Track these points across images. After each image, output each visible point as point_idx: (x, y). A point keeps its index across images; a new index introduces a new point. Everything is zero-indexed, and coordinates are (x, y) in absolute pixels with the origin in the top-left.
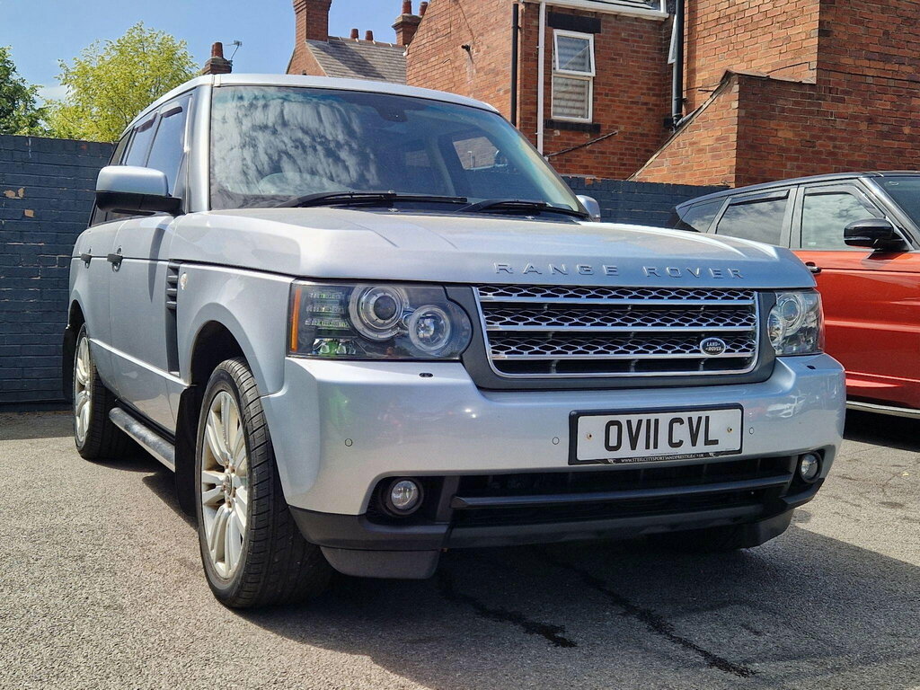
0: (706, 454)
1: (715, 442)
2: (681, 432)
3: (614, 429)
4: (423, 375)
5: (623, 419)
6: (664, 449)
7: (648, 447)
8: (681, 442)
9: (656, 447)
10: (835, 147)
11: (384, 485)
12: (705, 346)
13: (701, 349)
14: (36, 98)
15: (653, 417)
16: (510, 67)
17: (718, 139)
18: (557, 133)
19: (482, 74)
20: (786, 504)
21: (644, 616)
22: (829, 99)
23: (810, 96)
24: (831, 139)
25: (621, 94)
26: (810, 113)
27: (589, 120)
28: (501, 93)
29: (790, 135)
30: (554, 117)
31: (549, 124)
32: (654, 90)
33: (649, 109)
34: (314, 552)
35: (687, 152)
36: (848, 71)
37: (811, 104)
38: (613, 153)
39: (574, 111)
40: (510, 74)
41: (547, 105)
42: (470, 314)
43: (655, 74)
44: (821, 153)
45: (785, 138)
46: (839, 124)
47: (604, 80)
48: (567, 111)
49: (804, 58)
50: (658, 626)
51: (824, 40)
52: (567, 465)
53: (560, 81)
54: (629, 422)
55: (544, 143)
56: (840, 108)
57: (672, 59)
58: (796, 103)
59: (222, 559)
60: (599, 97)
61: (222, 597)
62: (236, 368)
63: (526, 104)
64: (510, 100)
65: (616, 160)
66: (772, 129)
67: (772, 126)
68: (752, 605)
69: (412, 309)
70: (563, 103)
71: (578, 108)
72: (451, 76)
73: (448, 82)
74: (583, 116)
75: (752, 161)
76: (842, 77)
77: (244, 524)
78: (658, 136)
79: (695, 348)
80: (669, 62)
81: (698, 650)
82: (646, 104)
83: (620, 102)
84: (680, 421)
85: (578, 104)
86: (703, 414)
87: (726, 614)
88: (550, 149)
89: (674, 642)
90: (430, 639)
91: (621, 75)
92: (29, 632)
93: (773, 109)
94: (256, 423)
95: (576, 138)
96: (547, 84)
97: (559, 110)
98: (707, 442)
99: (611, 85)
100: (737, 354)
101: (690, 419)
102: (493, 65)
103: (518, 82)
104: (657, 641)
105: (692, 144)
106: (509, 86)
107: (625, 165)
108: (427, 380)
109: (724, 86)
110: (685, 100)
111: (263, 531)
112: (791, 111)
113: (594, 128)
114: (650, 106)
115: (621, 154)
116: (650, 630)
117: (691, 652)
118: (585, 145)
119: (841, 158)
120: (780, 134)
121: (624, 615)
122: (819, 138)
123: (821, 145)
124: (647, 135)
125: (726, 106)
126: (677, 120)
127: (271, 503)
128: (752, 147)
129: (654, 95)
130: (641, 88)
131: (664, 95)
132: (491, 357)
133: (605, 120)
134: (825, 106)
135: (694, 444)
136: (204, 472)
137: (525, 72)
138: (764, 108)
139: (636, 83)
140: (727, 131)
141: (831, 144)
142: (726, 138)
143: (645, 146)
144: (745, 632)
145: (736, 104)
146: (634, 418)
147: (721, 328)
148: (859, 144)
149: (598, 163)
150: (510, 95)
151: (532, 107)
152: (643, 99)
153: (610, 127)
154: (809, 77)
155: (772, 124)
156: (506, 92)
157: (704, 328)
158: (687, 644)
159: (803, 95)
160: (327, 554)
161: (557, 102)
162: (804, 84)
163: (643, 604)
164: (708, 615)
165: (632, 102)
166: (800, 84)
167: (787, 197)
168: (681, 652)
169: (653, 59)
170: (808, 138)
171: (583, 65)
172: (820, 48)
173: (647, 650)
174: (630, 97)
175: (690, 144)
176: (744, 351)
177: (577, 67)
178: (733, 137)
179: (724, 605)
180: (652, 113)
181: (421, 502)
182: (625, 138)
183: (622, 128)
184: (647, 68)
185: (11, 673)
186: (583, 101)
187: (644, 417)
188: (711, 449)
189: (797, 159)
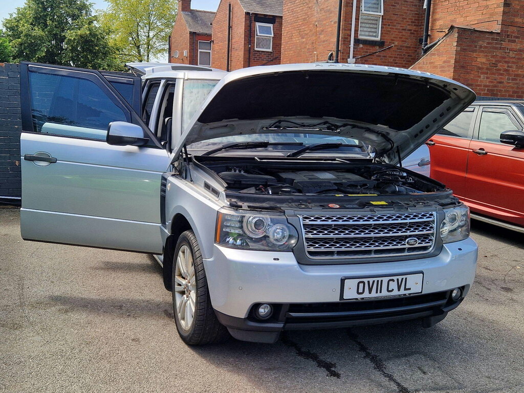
0: (405, 295)
1: (410, 289)
2: (393, 285)
3: (361, 285)
4: (275, 259)
5: (366, 280)
6: (384, 293)
7: (377, 292)
8: (393, 290)
9: (381, 292)
10: (508, 67)
11: (256, 306)
12: (408, 243)
13: (406, 243)
14: (92, 9)
15: (380, 279)
16: (338, 9)
17: (444, 62)
18: (361, 46)
19: (323, 12)
20: (444, 312)
21: (374, 359)
22: (507, 40)
23: (497, 40)
24: (506, 62)
25: (397, 25)
26: (496, 48)
27: (378, 39)
28: (333, 23)
29: (484, 60)
30: (360, 37)
31: (357, 41)
32: (415, 22)
33: (411, 33)
34: (224, 328)
35: (428, 67)
36: (518, 25)
37: (496, 43)
38: (390, 57)
39: (371, 34)
40: (338, 13)
41: (356, 31)
42: (298, 230)
43: (416, 14)
44: (500, 70)
45: (481, 62)
46: (512, 54)
47: (388, 17)
48: (367, 33)
49: (495, 18)
50: (379, 366)
51: (507, 9)
52: (338, 300)
53: (364, 17)
54: (369, 282)
55: (354, 51)
56: (513, 45)
57: (425, 7)
58: (488, 43)
59: (183, 319)
60: (384, 26)
61: (183, 338)
62: (191, 236)
63: (346, 30)
64: (337, 27)
65: (392, 61)
66: (474, 57)
67: (474, 56)
68: (425, 355)
69: (271, 224)
70: (365, 29)
71: (373, 32)
72: (306, 12)
73: (304, 14)
74: (375, 36)
75: (462, 74)
76: (515, 29)
77: (194, 311)
78: (415, 48)
79: (403, 243)
80: (424, 8)
81: (395, 381)
82: (410, 30)
83: (396, 29)
84: (393, 280)
85: (373, 30)
86: (404, 277)
87: (412, 359)
88: (357, 54)
89: (385, 376)
90: (274, 369)
91: (397, 15)
92: (100, 353)
93: (476, 47)
94: (200, 268)
95: (371, 48)
96: (357, 19)
97: (363, 33)
98: (405, 289)
99: (391, 20)
100: (424, 245)
101: (398, 280)
102: (329, 8)
103: (342, 18)
104: (378, 376)
105: (431, 63)
106: (337, 19)
107: (396, 63)
108: (276, 262)
109: (450, 33)
110: (429, 36)
111: (201, 317)
112: (486, 47)
113: (381, 44)
114: (412, 32)
115: (395, 57)
116: (375, 368)
117: (392, 383)
118: (376, 53)
119: (511, 72)
120: (478, 60)
121: (365, 357)
122: (500, 62)
123: (501, 66)
124: (410, 47)
125: (450, 44)
126: (425, 46)
127: (206, 305)
128: (463, 67)
129: (415, 25)
130: (408, 22)
131: (420, 25)
132: (307, 249)
133: (387, 39)
134: (504, 44)
135: (399, 290)
136: (176, 277)
137: (346, 13)
138: (471, 46)
139: (405, 19)
140: (450, 58)
141: (506, 65)
142: (449, 62)
143: (408, 53)
144: (419, 372)
145: (455, 44)
146: (371, 280)
147: (417, 233)
148: (521, 65)
149: (382, 62)
150: (337, 25)
151: (348, 32)
152: (409, 27)
153: (390, 43)
154: (497, 28)
155: (475, 55)
156: (335, 23)
157: (408, 233)
158: (391, 378)
159: (493, 39)
160: (230, 330)
161: (362, 29)
162: (494, 33)
163: (374, 351)
164: (403, 360)
165: (403, 29)
166: (492, 33)
167: (473, 111)
168: (387, 383)
169: (416, 5)
170: (494, 62)
171: (377, 9)
172: (504, 13)
173: (372, 381)
174: (401, 27)
175: (430, 63)
176: (428, 242)
177: (374, 10)
178: (453, 61)
179: (412, 353)
180: (413, 35)
181: (272, 314)
182: (398, 49)
183: (396, 43)
184: (412, 11)
185: (94, 378)
186: (376, 28)
187: (376, 279)
188: (407, 292)
189: (487, 73)
